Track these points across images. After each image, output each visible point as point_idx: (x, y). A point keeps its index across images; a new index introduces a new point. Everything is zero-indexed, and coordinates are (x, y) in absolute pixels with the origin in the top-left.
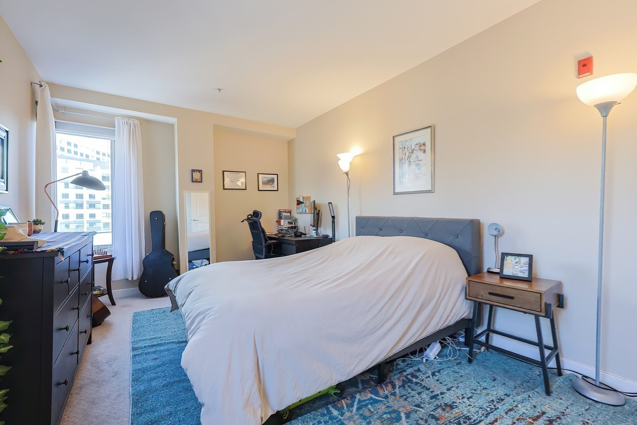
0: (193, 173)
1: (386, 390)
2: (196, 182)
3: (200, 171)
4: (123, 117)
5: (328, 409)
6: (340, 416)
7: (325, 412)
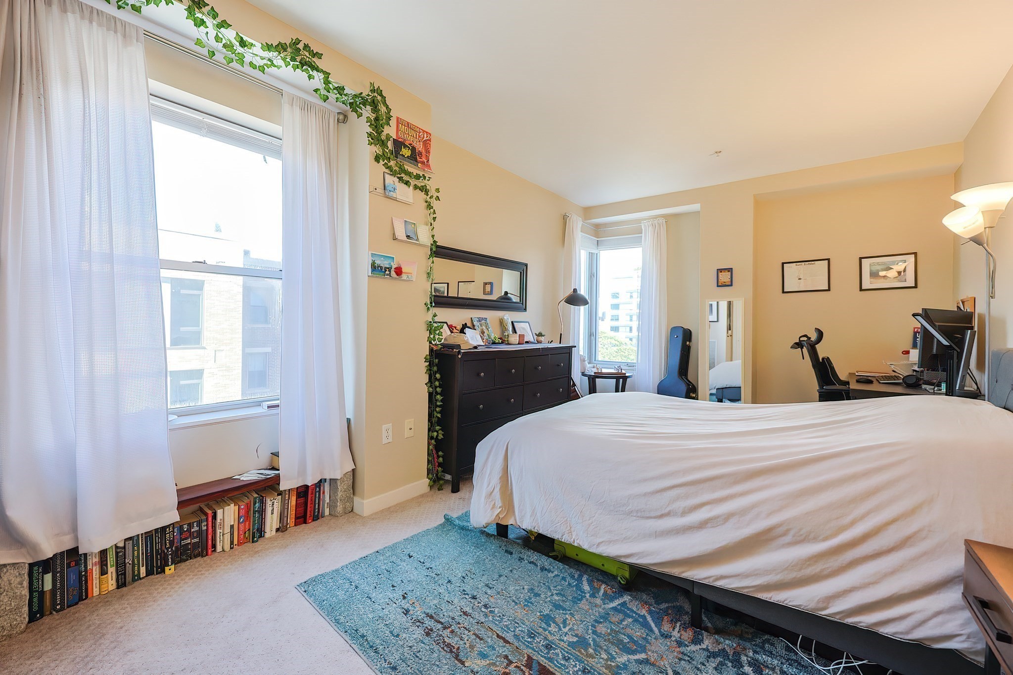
0: (720, 274)
1: (679, 632)
2: (724, 285)
3: (730, 270)
4: (649, 219)
5: (581, 576)
6: (589, 594)
7: (576, 576)
